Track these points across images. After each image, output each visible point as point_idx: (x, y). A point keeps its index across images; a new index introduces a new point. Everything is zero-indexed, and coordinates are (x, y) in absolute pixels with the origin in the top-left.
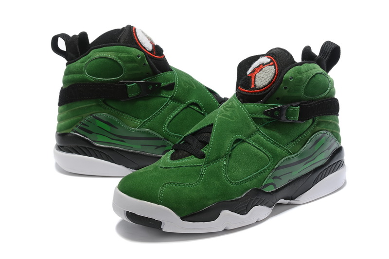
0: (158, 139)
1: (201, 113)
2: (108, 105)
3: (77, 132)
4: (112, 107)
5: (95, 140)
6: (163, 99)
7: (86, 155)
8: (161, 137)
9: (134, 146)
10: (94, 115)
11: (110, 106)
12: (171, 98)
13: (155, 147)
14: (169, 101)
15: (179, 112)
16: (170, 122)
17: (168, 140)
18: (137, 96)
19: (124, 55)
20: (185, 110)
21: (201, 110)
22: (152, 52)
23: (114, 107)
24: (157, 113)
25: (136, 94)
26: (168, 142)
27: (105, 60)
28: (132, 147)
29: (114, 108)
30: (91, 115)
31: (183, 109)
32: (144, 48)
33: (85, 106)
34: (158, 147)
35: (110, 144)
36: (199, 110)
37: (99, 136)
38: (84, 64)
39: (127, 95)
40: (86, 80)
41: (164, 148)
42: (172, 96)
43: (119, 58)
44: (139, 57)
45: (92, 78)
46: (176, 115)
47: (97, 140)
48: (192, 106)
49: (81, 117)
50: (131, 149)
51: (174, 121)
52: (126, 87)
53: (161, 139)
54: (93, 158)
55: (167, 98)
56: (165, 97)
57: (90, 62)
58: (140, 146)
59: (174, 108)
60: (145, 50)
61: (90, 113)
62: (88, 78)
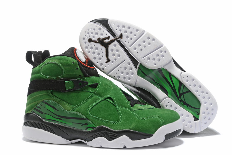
0: (83, 119)
1: (114, 105)
2: (54, 95)
3: (34, 113)
4: (56, 97)
5: (44, 118)
6: (89, 93)
7: (39, 128)
8: (85, 117)
9: (68, 124)
10: (45, 101)
11: (55, 96)
12: (94, 93)
13: (82, 124)
14: (92, 95)
15: (99, 103)
16: (92, 108)
17: (89, 120)
18: (71, 89)
19: (64, 62)
20: (103, 101)
21: (114, 103)
22: (85, 63)
23: (57, 96)
24: (84, 102)
25: (71, 88)
26: (89, 121)
27: (53, 64)
28: (67, 124)
29: (58, 98)
30: (43, 101)
31: (102, 101)
32: (80, 60)
33: (40, 95)
34: (83, 125)
35: (53, 121)
36: (113, 103)
37: (47, 115)
38: (40, 67)
39: (65, 88)
40: (41, 77)
41: (87, 125)
42: (95, 92)
43: (61, 63)
44: (73, 63)
45: (44, 76)
46: (96, 105)
47: (46, 118)
48: (108, 100)
49: (37, 103)
50: (66, 125)
51: (94, 108)
52: (65, 83)
53: (85, 119)
54: (42, 130)
55: (92, 93)
56: (90, 92)
57: (44, 66)
58: (72, 123)
59: (95, 100)
60: (80, 61)
61: (42, 100)
62: (42, 76)
